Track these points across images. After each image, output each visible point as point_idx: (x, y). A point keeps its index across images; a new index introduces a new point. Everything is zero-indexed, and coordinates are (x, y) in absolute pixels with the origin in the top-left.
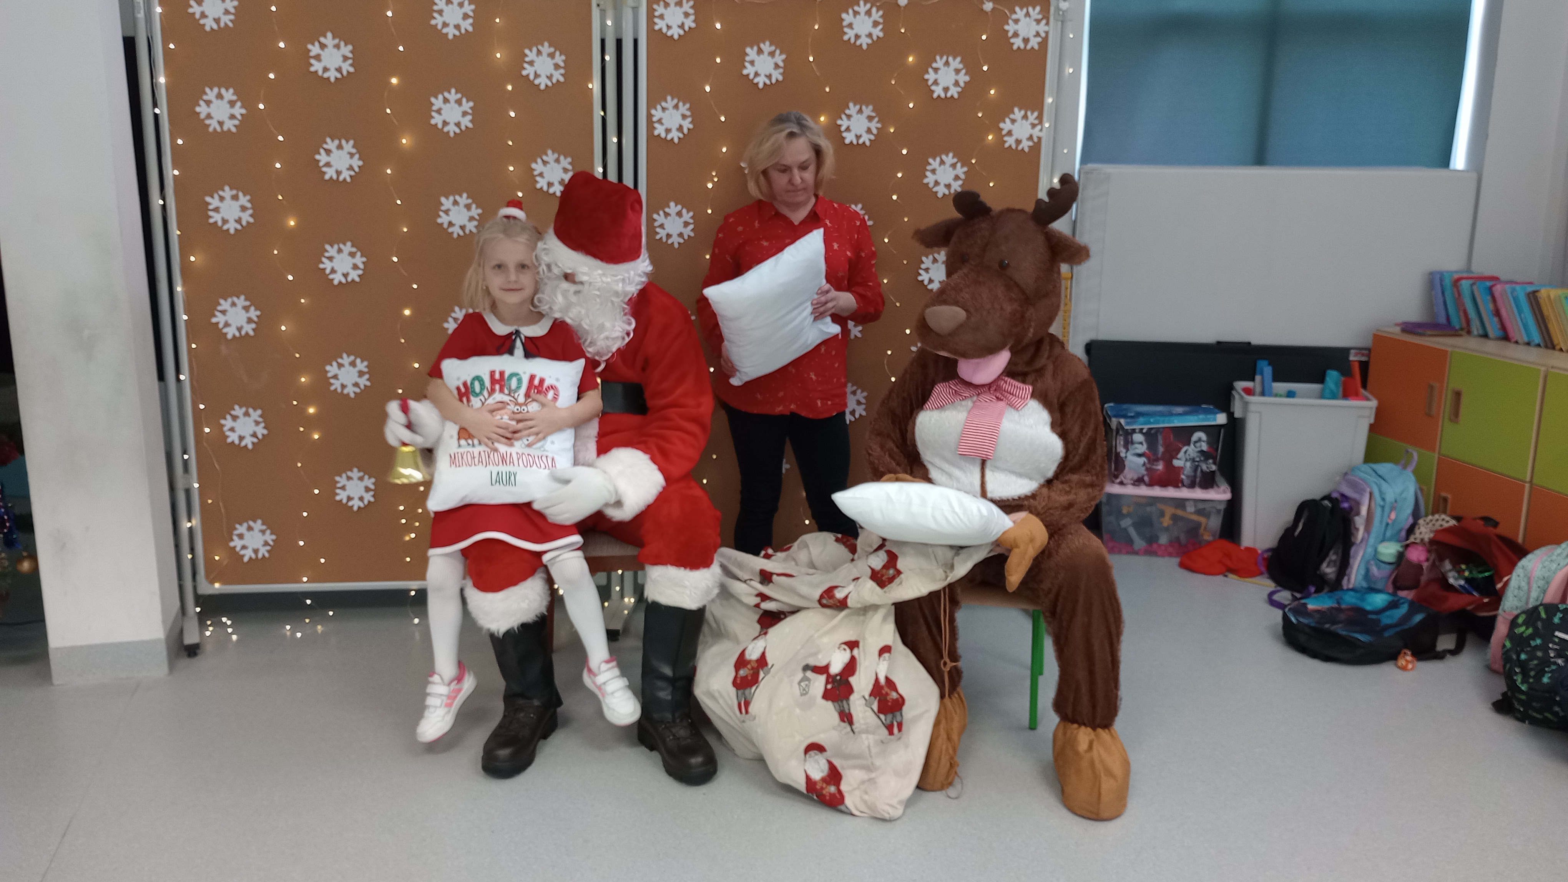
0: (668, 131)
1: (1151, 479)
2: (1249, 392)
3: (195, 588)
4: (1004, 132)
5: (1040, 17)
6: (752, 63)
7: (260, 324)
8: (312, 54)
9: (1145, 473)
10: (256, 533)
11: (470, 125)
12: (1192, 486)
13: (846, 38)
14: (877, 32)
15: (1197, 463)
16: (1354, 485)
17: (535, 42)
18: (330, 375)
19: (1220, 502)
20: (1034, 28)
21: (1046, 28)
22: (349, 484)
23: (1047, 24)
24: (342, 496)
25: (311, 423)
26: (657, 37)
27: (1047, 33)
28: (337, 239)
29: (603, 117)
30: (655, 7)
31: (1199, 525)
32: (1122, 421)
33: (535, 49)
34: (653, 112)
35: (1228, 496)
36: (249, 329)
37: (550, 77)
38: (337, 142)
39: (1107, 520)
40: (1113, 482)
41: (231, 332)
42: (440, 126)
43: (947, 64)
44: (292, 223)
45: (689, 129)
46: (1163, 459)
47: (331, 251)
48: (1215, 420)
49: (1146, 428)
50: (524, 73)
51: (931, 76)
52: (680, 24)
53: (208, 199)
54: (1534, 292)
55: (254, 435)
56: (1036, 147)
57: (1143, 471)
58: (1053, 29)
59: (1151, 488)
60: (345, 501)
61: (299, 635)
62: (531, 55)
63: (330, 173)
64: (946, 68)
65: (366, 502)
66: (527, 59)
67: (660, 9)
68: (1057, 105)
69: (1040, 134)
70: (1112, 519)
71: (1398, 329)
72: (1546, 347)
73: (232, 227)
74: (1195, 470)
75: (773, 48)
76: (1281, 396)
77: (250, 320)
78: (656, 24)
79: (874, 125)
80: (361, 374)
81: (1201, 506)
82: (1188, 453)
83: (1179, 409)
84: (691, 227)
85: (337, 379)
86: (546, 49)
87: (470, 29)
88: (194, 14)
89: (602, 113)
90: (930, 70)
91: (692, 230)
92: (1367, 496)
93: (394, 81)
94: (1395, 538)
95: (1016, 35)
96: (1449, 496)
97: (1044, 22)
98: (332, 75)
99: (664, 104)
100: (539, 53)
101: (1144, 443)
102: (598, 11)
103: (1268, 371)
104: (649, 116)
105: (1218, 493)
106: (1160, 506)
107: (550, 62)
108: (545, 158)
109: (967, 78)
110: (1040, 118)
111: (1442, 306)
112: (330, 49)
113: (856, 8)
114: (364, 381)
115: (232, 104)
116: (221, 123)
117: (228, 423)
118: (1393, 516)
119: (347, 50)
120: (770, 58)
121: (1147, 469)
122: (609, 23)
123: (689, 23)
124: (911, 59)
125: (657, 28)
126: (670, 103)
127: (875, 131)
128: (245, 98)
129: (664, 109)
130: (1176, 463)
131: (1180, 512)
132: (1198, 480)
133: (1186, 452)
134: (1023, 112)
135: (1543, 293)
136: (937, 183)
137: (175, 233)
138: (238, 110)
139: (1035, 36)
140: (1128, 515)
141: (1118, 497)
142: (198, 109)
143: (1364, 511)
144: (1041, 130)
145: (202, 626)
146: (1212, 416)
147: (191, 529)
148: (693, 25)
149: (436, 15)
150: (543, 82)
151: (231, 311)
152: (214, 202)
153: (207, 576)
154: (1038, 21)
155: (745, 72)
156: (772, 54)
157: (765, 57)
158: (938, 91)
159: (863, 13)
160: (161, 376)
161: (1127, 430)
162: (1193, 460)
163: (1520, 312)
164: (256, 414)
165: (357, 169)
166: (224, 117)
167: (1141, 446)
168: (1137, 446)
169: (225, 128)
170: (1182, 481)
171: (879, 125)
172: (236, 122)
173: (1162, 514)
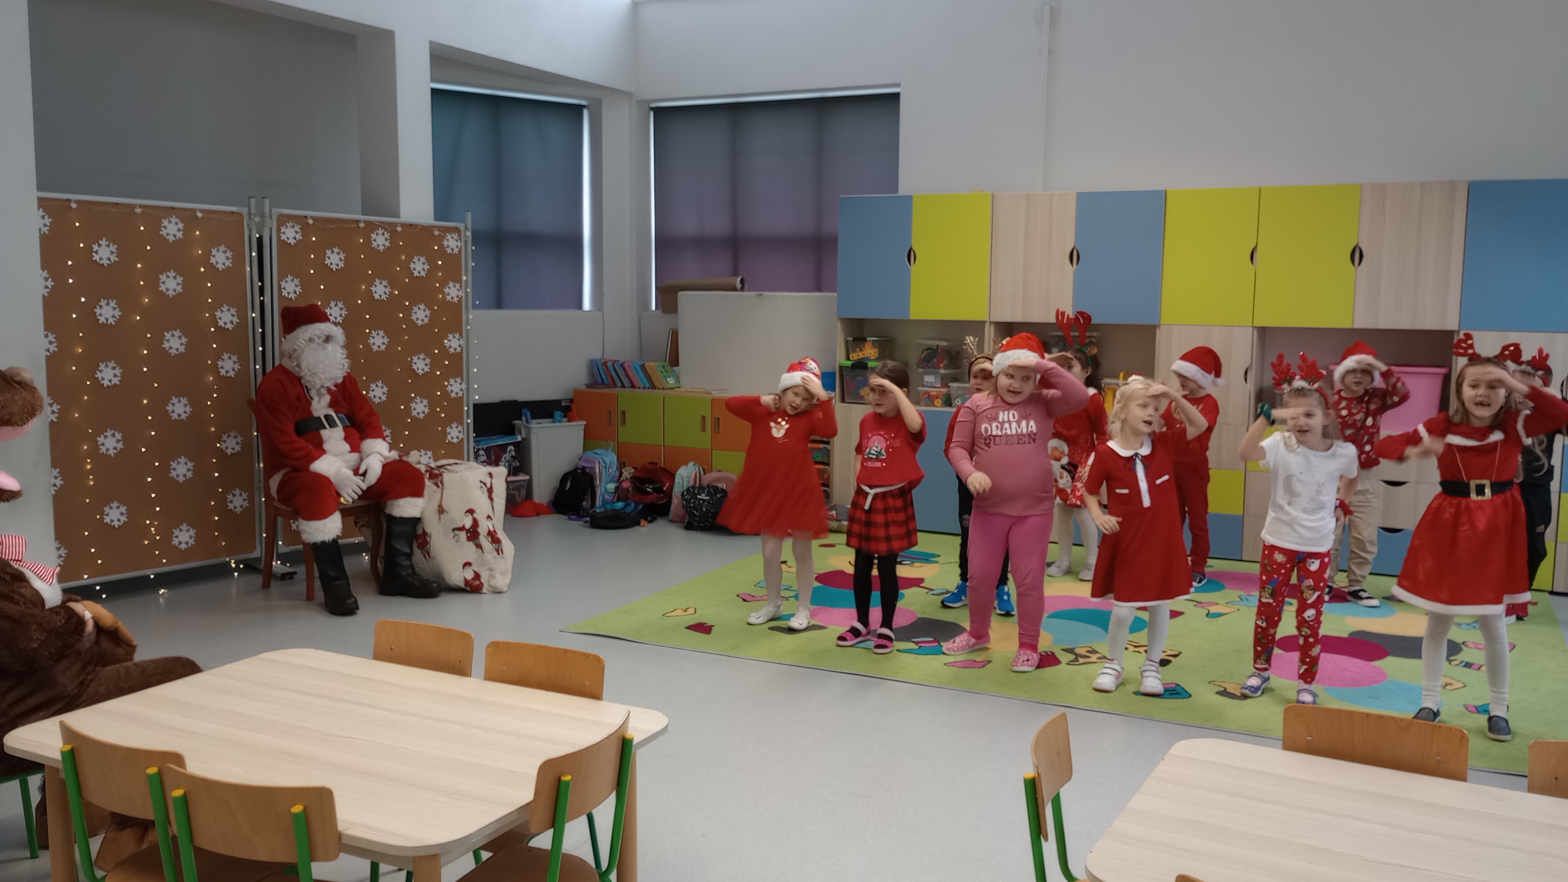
14: (387, 244)
16: (588, 461)
17: (217, 245)
21: (461, 244)
26: (283, 244)
27: (461, 246)
34: (281, 283)
42: (164, 291)
48: (517, 438)
54: (643, 365)
62: (214, 252)
67: (283, 229)
71: (584, 387)
72: (652, 388)
79: (388, 290)
80: (118, 441)
92: (598, 463)
94: (611, 481)
96: (626, 461)
107: (223, 256)
111: (598, 374)
114: (120, 446)
118: (610, 471)
123: (299, 237)
125: (282, 239)
126: (290, 278)
127: (388, 293)
129: (286, 282)
135: (647, 365)
136: (417, 319)
143: (597, 471)
156: (338, 253)
163: (638, 373)
171: (390, 290)
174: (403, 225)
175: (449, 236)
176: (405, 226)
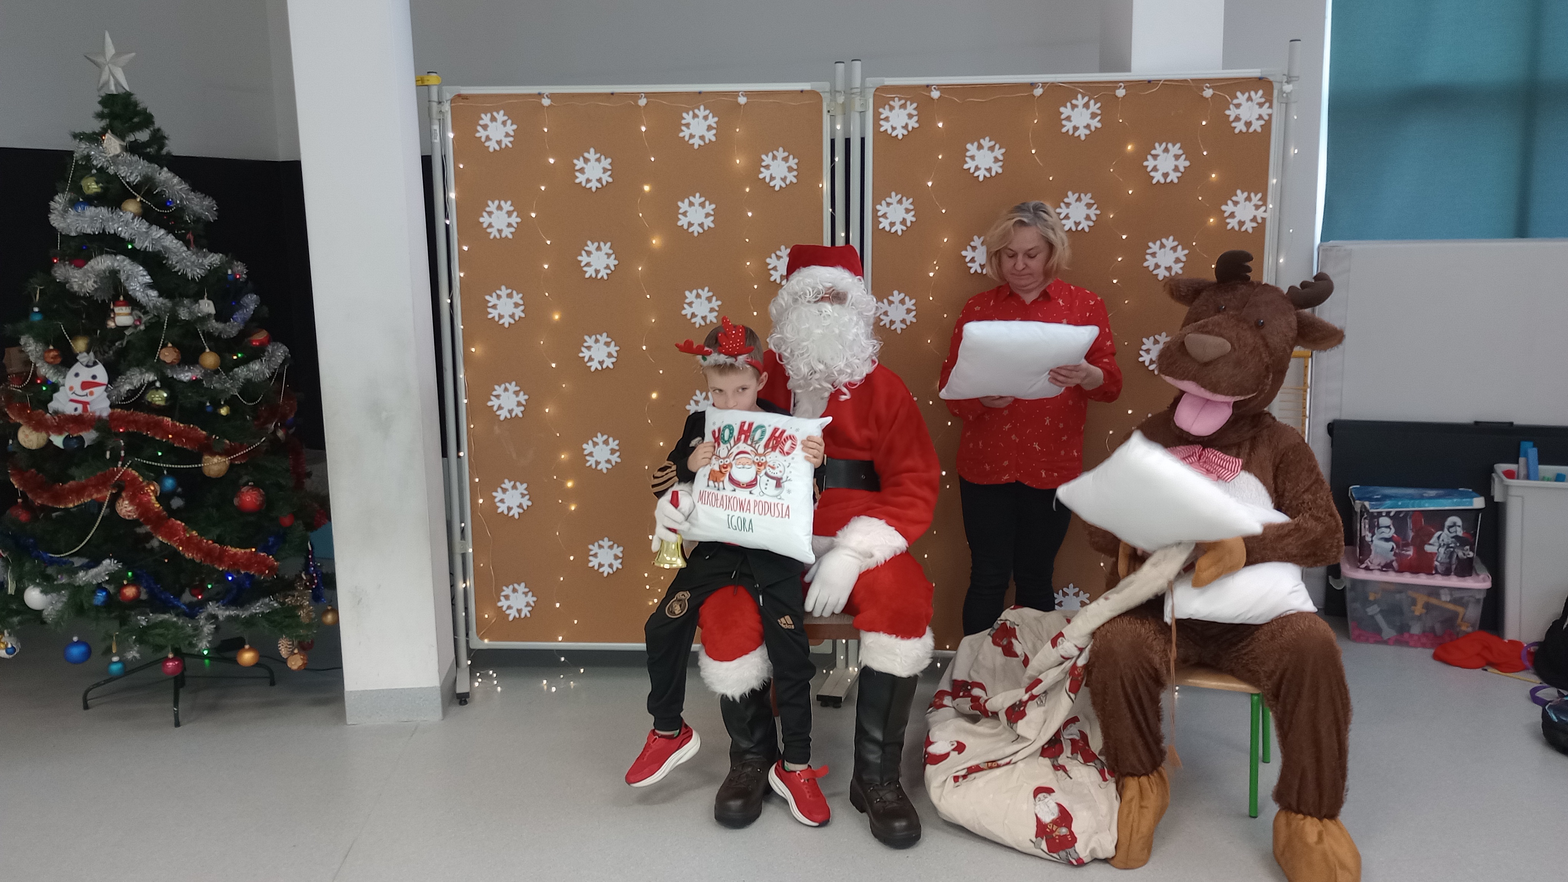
0: (892, 224)
1: (1399, 565)
2: (1510, 475)
3: (467, 642)
4: (1226, 215)
5: (1263, 100)
6: (973, 158)
7: (527, 407)
8: (577, 168)
9: (1394, 558)
10: (520, 595)
11: (712, 225)
12: (1447, 573)
13: (1064, 130)
14: (1095, 123)
15: (1452, 549)
18: (586, 452)
19: (1479, 590)
20: (1257, 111)
22: (601, 552)
23: (1271, 107)
24: (594, 563)
25: (569, 495)
28: (594, 331)
29: (832, 214)
30: (881, 110)
31: (1456, 615)
32: (1367, 504)
33: (770, 155)
35: (1488, 585)
36: (518, 411)
37: (784, 179)
38: (596, 244)
39: (1353, 606)
40: (1359, 567)
41: (503, 414)
43: (1166, 150)
44: (557, 317)
45: (911, 222)
46: (1413, 543)
47: (590, 341)
49: (1393, 511)
50: (761, 176)
51: (1150, 163)
52: (904, 125)
53: (488, 298)
55: (520, 506)
56: (1260, 227)
57: (1391, 556)
58: (1277, 111)
59: (1398, 574)
60: (596, 568)
61: (554, 689)
63: (590, 272)
64: (1166, 154)
65: (615, 569)
66: (764, 164)
68: (1282, 186)
69: (1265, 215)
70: (1357, 605)
73: (506, 321)
74: (1450, 557)
75: (992, 143)
76: (1548, 480)
77: (519, 404)
78: (881, 126)
79: (1093, 212)
81: (1457, 595)
82: (1441, 539)
83: (1433, 493)
84: (914, 313)
85: (593, 456)
86: (781, 153)
87: (713, 139)
88: (481, 137)
89: (831, 210)
90: (1149, 157)
91: (914, 317)
93: (647, 188)
95: (1237, 119)
97: (1267, 105)
98: (594, 185)
99: (888, 200)
100: (774, 158)
101: (1392, 527)
102: (829, 116)
103: (1533, 453)
104: (875, 211)
105: (1479, 582)
106: (1410, 593)
107: (784, 166)
108: (778, 253)
109: (1187, 164)
110: (1264, 199)
112: (593, 163)
113: (1074, 102)
115: (509, 214)
116: (500, 231)
117: (499, 495)
119: (606, 163)
120: (990, 152)
121: (1395, 555)
122: (838, 127)
124: (1129, 147)
127: (1094, 218)
128: (520, 209)
130: (1428, 548)
131: (1433, 601)
132: (1454, 567)
133: (1439, 538)
134: (1246, 194)
137: (460, 327)
138: (515, 219)
139: (1258, 119)
140: (1375, 602)
141: (1364, 582)
142: (481, 220)
144: (1265, 211)
145: (472, 676)
146: (1468, 500)
147: (465, 589)
148: (916, 125)
149: (683, 128)
150: (777, 184)
151: (504, 395)
152: (492, 300)
153: (478, 633)
154: (1261, 105)
155: (966, 167)
157: (985, 151)
158: (1158, 177)
159: (1081, 106)
160: (445, 453)
161: (1372, 513)
162: (1448, 546)
164: (522, 488)
165: (613, 268)
166: (503, 226)
167: (1389, 530)
168: (1383, 529)
169: (503, 235)
170: (1436, 568)
172: (513, 230)
173: (1414, 602)
174: (1130, 85)
175: (1241, 98)
176: (1135, 86)
